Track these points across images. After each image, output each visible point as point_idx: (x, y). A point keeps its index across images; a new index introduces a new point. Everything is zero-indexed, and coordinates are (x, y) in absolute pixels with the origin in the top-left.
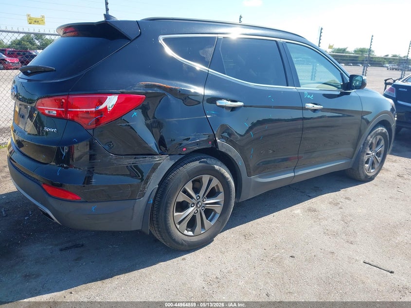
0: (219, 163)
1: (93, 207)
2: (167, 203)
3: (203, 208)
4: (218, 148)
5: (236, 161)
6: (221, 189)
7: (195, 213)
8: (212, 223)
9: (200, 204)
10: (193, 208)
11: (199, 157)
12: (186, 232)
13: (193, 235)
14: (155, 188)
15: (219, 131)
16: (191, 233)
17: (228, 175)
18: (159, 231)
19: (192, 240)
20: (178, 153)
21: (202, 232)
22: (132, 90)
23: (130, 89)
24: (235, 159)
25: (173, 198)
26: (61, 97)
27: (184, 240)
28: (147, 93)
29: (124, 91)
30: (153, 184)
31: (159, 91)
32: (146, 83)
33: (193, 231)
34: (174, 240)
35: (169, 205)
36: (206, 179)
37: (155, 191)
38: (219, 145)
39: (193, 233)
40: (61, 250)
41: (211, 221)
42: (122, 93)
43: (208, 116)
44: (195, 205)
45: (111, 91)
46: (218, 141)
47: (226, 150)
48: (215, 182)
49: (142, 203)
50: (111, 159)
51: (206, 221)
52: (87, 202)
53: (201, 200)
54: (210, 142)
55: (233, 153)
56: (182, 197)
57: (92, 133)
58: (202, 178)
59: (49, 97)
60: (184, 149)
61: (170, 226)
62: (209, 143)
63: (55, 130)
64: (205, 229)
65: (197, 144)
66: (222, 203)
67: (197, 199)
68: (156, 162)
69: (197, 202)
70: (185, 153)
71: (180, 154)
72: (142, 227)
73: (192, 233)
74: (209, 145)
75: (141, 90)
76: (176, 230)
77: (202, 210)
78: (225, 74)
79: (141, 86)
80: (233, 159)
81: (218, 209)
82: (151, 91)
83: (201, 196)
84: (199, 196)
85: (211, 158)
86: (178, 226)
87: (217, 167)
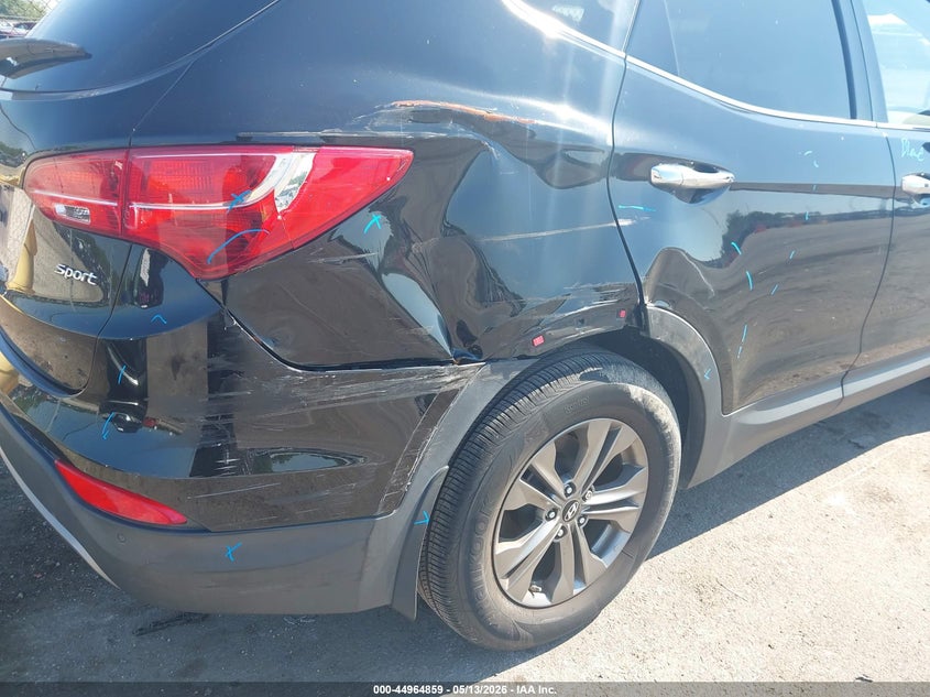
0: (644, 377)
1: (229, 547)
2: (475, 522)
3: (582, 520)
4: (646, 329)
5: (696, 368)
6: (642, 458)
7: (557, 537)
8: (607, 561)
9: (575, 509)
10: (552, 524)
11: (580, 360)
12: (528, 599)
13: (549, 603)
14: (440, 475)
15: (654, 273)
16: (541, 599)
17: (665, 413)
18: (446, 606)
19: (546, 621)
20: (517, 354)
21: (576, 592)
22: (368, 132)
23: (360, 126)
24: (694, 363)
25: (494, 504)
26: (110, 157)
27: (523, 626)
28: (421, 140)
29: (338, 133)
30: (432, 462)
31: (461, 132)
32: (416, 103)
33: (548, 592)
34: (492, 630)
35: (481, 526)
36: (597, 430)
37: (439, 483)
38: (653, 322)
39: (550, 596)
40: (141, 632)
41: (600, 553)
42: (330, 141)
43: (623, 223)
44: (560, 513)
45: (286, 134)
46: (650, 306)
47: (672, 336)
48: (627, 438)
49: (393, 525)
50: (289, 384)
51: (589, 558)
52: (206, 531)
53: (577, 496)
54: (623, 313)
55: (692, 344)
56: (520, 495)
57: (221, 293)
58: (585, 430)
59: (73, 153)
60: (538, 341)
61: (482, 590)
62: (618, 316)
63: (91, 275)
64: (583, 581)
65: (582, 320)
66: (641, 502)
67: (567, 495)
68: (446, 388)
69: (565, 505)
70: (539, 351)
71: (520, 358)
72: (392, 601)
73: (543, 595)
74: (619, 322)
75: (398, 129)
76: (500, 595)
77: (580, 524)
78: (675, 74)
79: (397, 116)
80: (688, 363)
81: (628, 519)
82: (432, 135)
83: (579, 486)
84: (571, 485)
85: (618, 363)
86: (505, 583)
87: (637, 392)
